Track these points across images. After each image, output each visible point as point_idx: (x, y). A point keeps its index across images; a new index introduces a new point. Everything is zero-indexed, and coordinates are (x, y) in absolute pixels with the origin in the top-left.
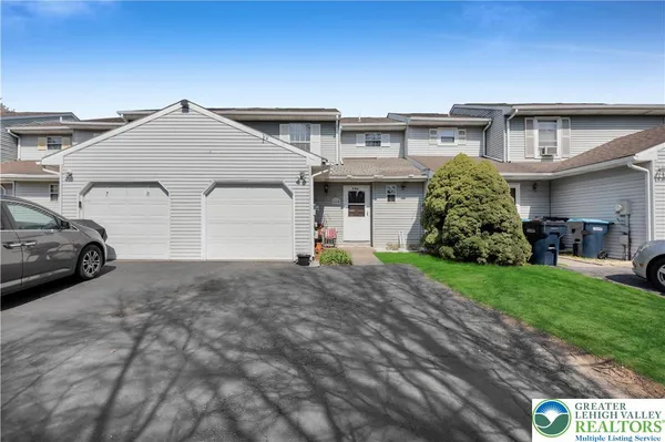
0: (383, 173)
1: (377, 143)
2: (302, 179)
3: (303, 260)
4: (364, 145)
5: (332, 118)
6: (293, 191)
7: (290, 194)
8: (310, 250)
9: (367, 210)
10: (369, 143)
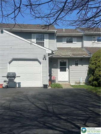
0: (73, 54)
1: (71, 42)
2: (45, 58)
3: (45, 86)
4: (66, 42)
5: (53, 32)
6: (42, 62)
7: (40, 63)
8: (47, 83)
9: (67, 69)
10: (67, 42)
